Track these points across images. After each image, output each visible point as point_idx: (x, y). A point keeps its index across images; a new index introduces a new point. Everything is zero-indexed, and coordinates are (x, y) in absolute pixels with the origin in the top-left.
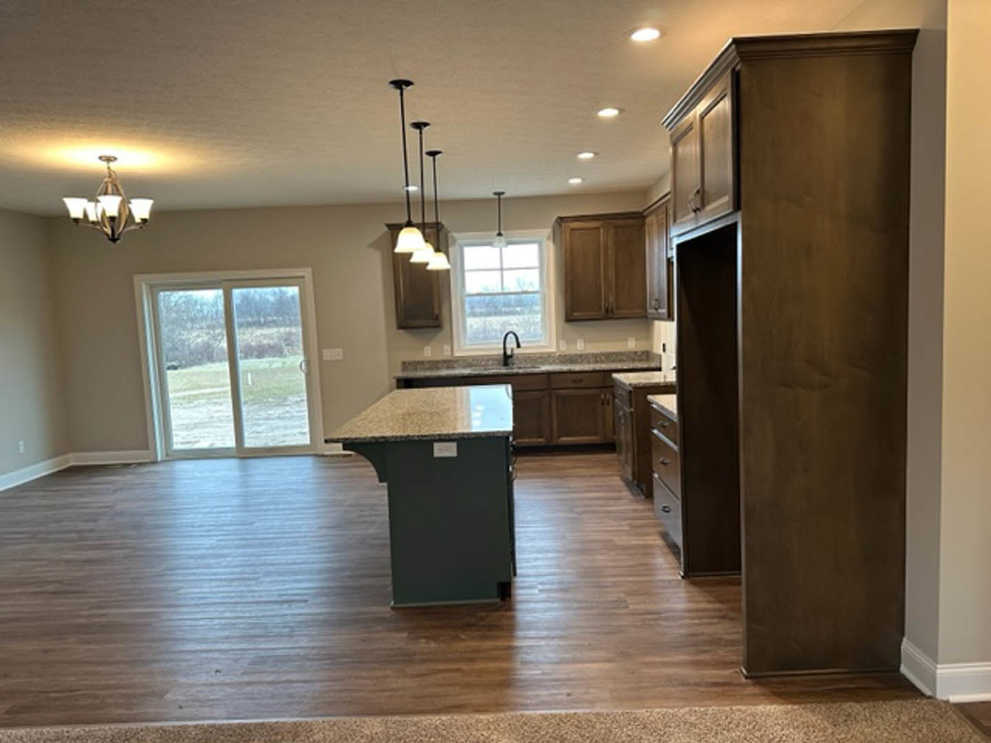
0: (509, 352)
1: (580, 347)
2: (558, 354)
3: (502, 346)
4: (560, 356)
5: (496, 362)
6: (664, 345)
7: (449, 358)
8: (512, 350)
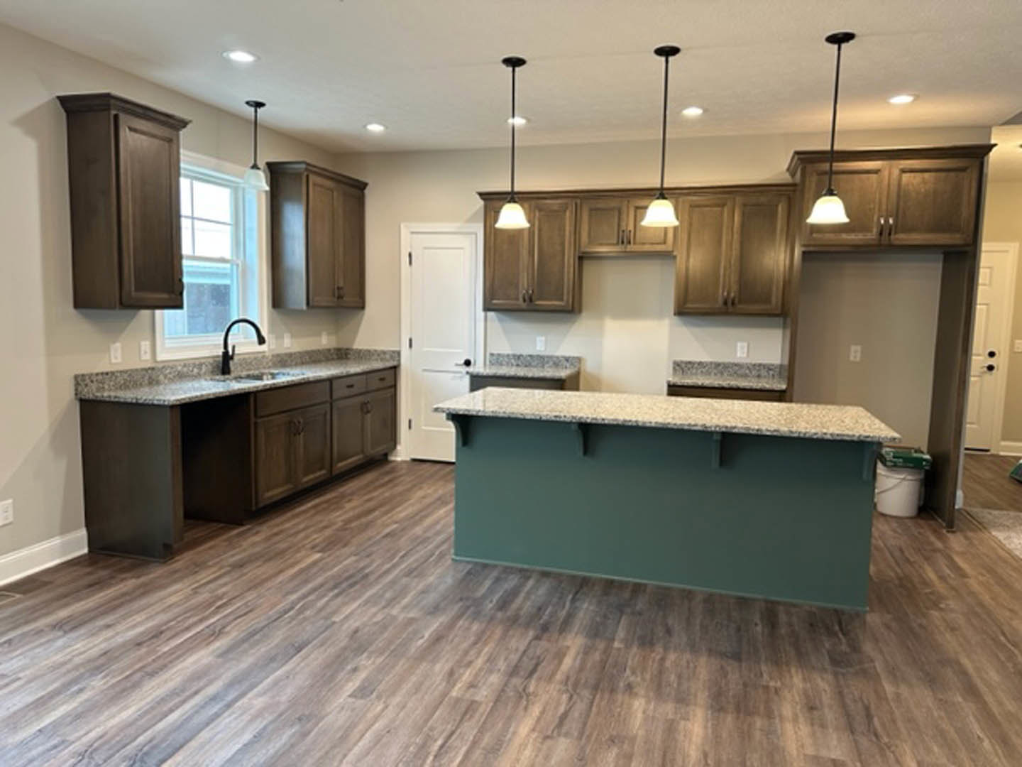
1: (287, 344)
3: (222, 343)
5: (210, 369)
6: (411, 340)
7: (149, 365)
8: (234, 348)
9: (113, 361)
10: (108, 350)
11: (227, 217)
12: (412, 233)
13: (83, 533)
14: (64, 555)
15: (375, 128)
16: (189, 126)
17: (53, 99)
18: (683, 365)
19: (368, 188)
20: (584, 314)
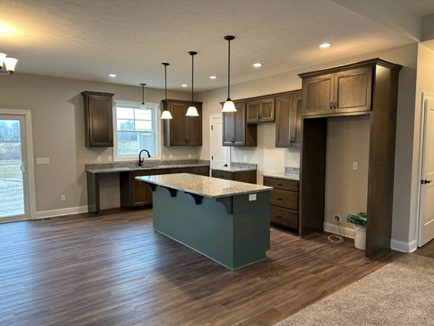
0: (142, 160)
1: (171, 157)
2: (162, 161)
3: (138, 156)
4: (163, 161)
5: (135, 164)
6: (212, 157)
7: (111, 163)
8: (143, 158)
9: (98, 161)
10: (96, 158)
11: (150, 118)
12: (213, 118)
13: (87, 207)
14: (80, 211)
15: (184, 86)
16: (114, 95)
17: (79, 94)
18: (288, 169)
19: (203, 104)
20: (258, 147)
